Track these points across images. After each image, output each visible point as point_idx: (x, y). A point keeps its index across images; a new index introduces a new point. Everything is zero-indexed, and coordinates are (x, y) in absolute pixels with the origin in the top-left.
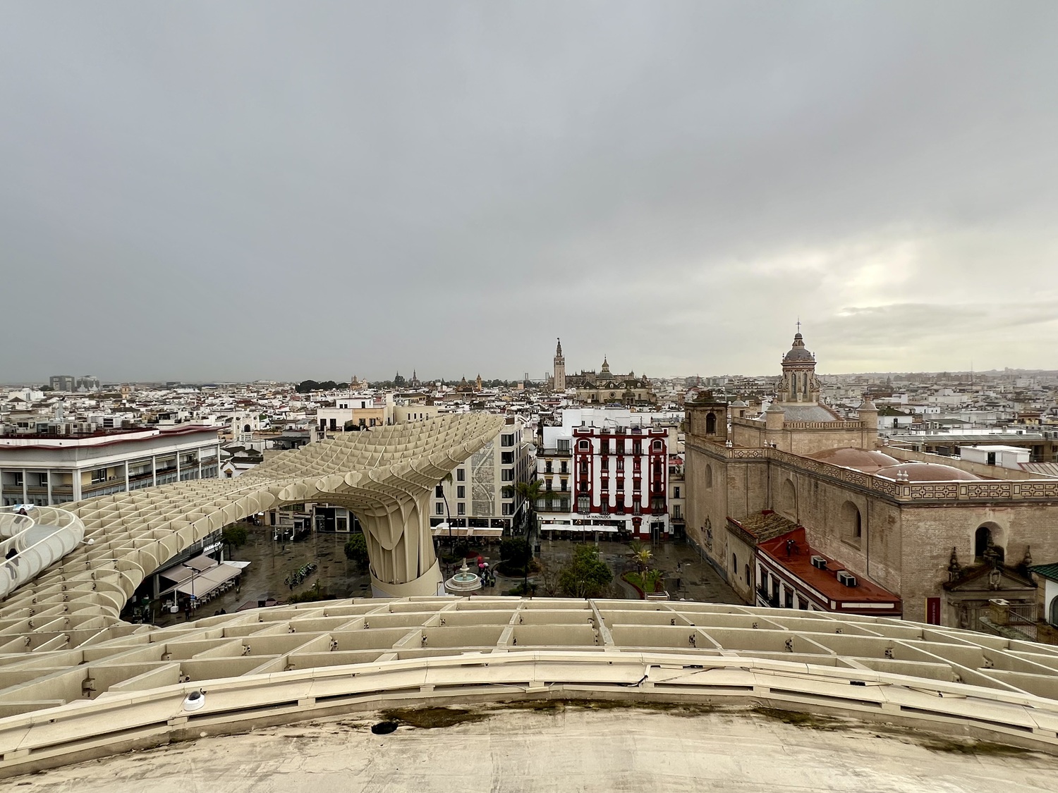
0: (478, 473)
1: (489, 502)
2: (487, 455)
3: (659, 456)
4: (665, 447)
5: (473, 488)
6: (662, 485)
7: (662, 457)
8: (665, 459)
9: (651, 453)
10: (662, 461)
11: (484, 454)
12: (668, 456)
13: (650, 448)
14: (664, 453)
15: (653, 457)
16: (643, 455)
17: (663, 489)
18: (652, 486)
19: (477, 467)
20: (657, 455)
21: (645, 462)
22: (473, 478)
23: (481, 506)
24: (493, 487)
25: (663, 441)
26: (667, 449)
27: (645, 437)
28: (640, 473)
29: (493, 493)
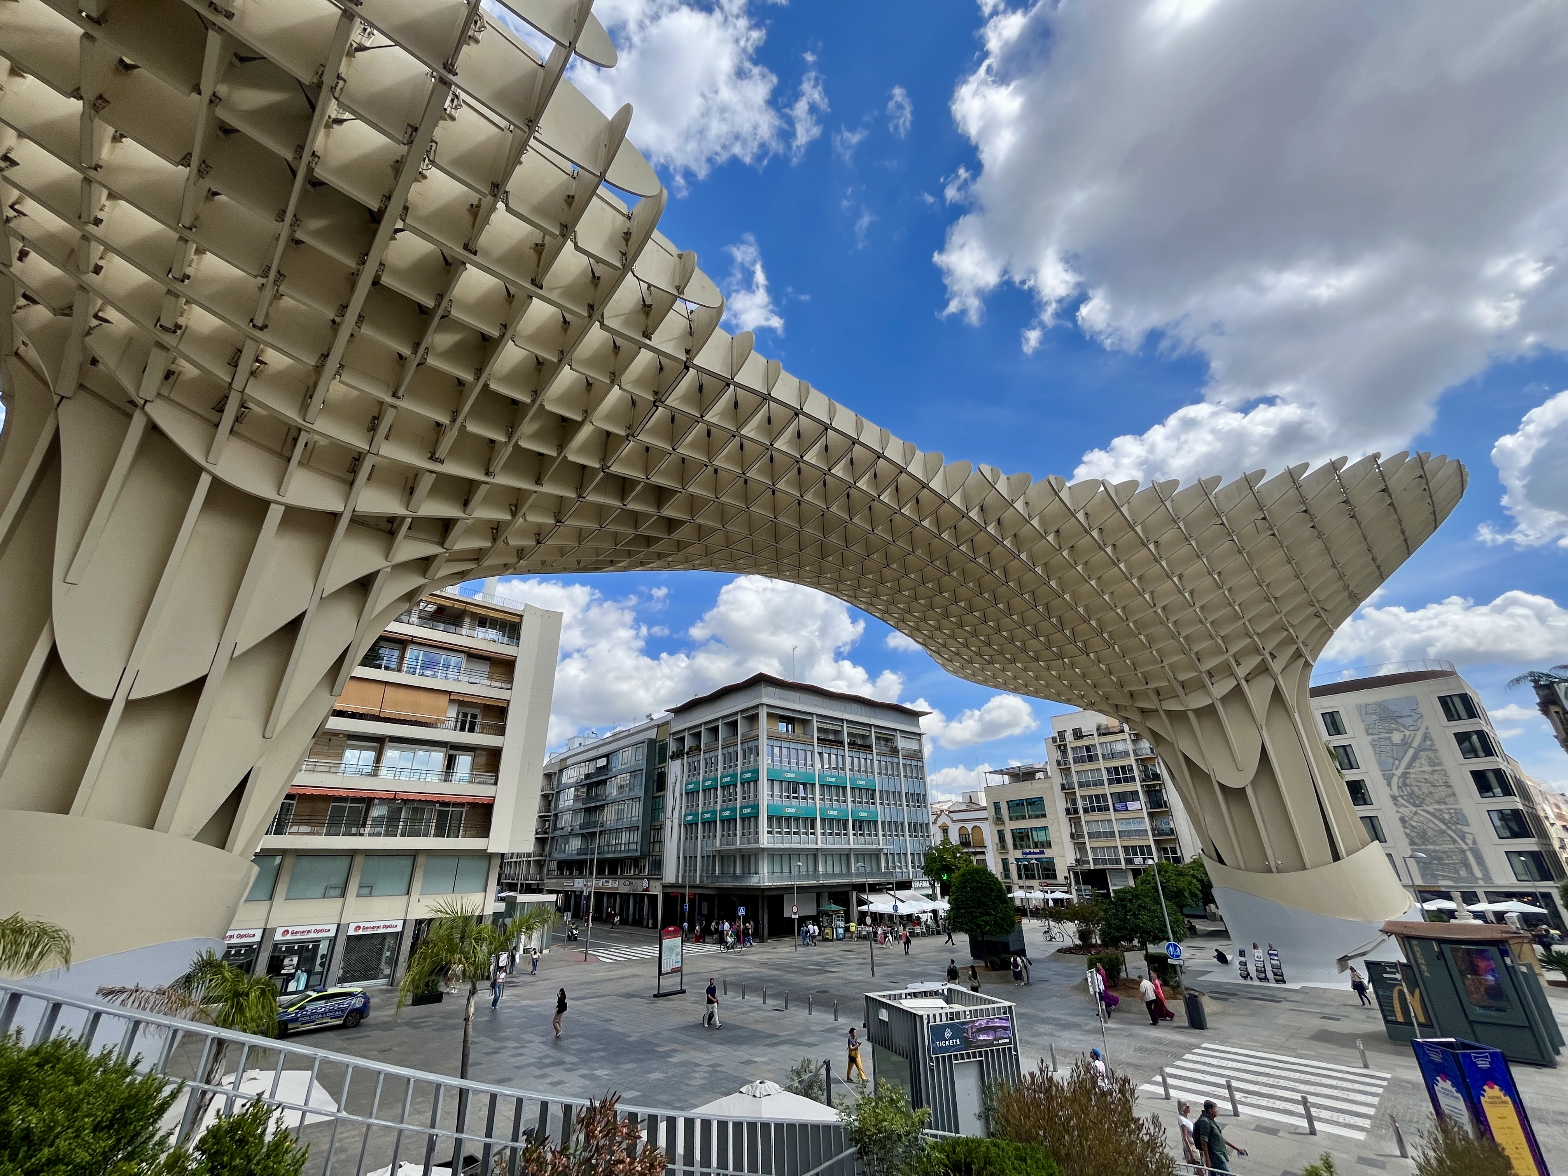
0: (1405, 785)
1: (1463, 851)
2: (1415, 744)
5: (1403, 820)
11: (1406, 744)
19: (1399, 772)
22: (1394, 798)
23: (1442, 859)
24: (1459, 813)
29: (1465, 829)
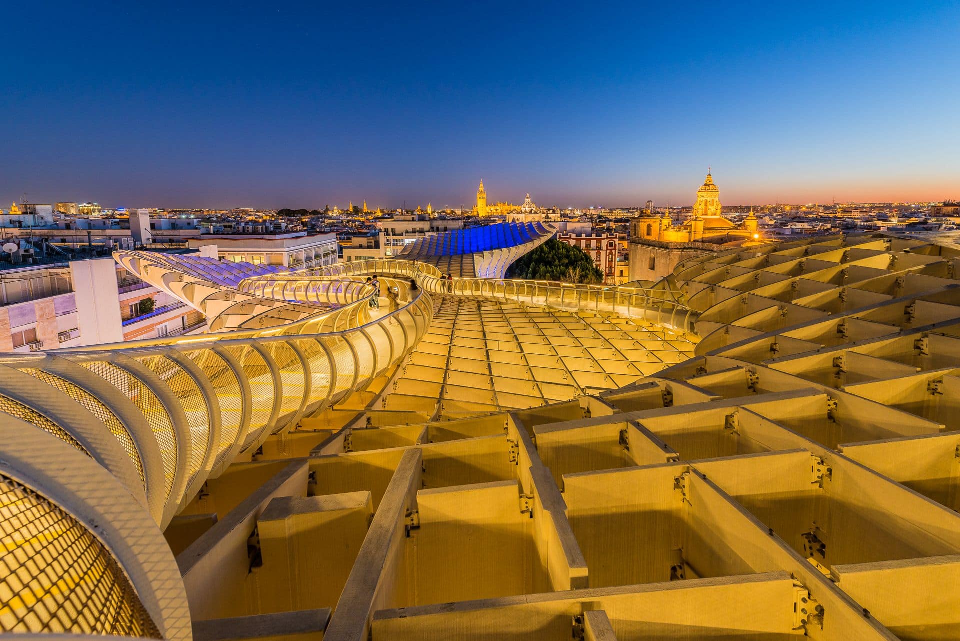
4: (615, 245)
6: (613, 268)
7: (614, 251)
8: (615, 252)
9: (607, 249)
10: (614, 254)
12: (617, 251)
13: (607, 245)
14: (615, 249)
15: (608, 251)
16: (602, 250)
17: (613, 271)
18: (607, 269)
20: (611, 250)
21: (603, 253)
25: (615, 242)
26: (617, 246)
27: (604, 239)
28: (600, 261)
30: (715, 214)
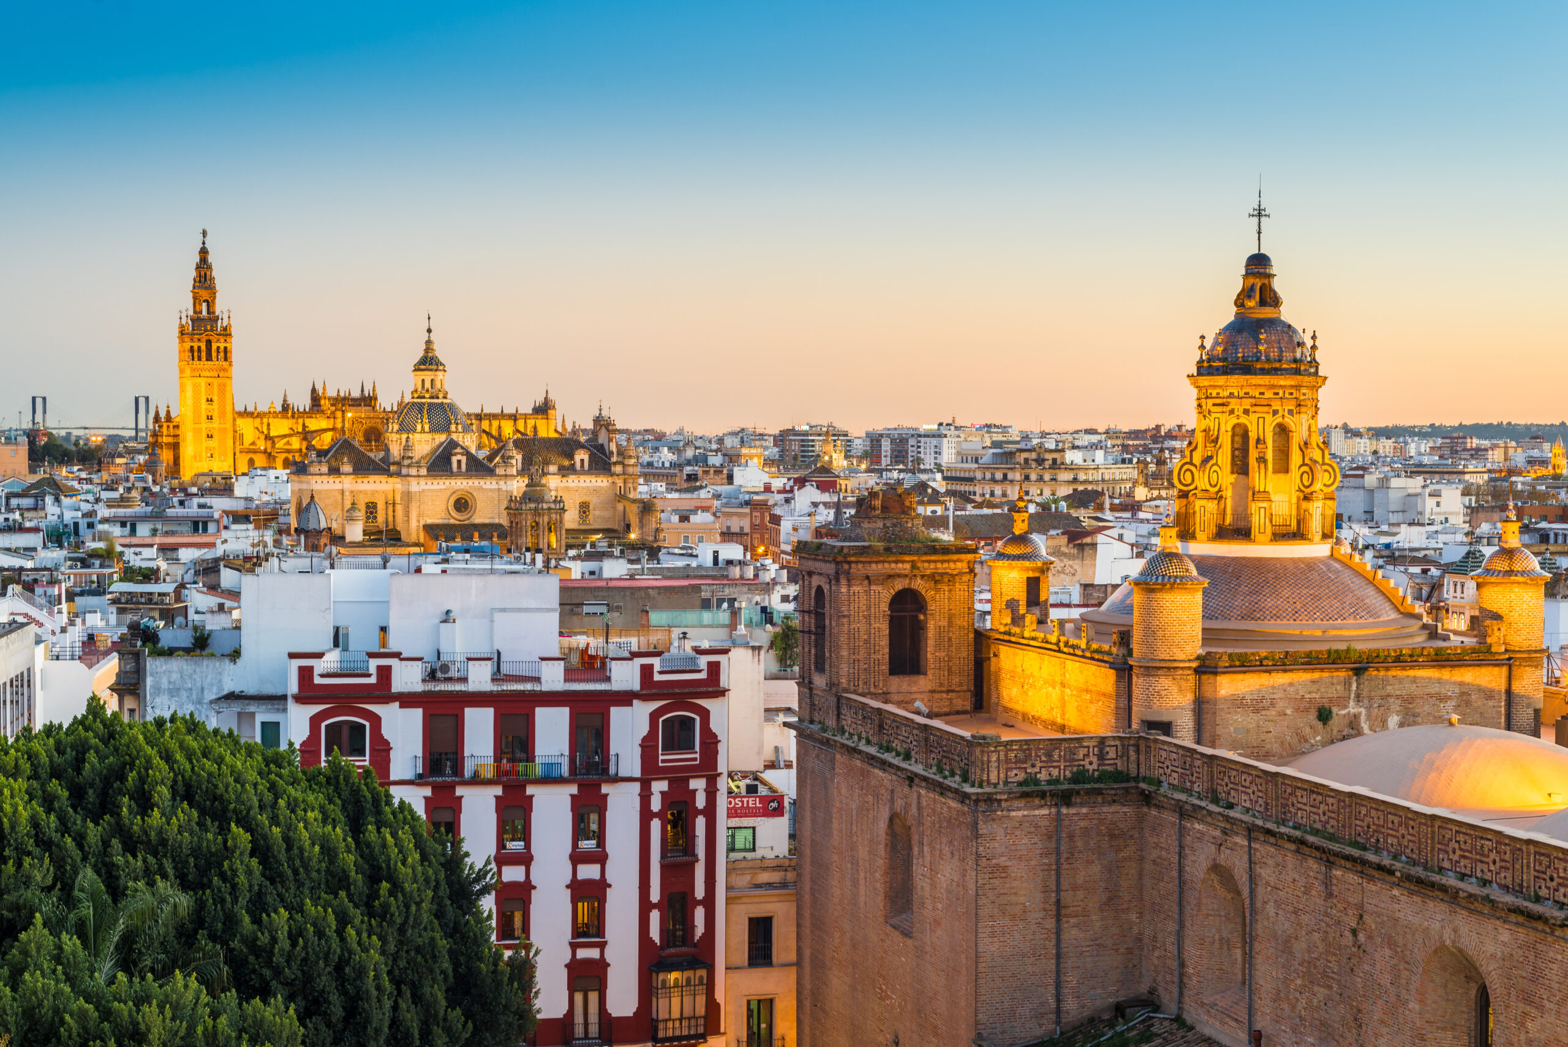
3: (686, 780)
4: (711, 742)
6: (700, 913)
7: (698, 785)
8: (711, 793)
9: (650, 770)
10: (701, 802)
12: (723, 784)
13: (648, 746)
14: (708, 766)
15: (659, 787)
16: (617, 779)
17: (700, 929)
18: (655, 916)
20: (679, 779)
21: (622, 812)
25: (705, 714)
26: (721, 748)
27: (625, 698)
28: (601, 860)
30: (1298, 534)
